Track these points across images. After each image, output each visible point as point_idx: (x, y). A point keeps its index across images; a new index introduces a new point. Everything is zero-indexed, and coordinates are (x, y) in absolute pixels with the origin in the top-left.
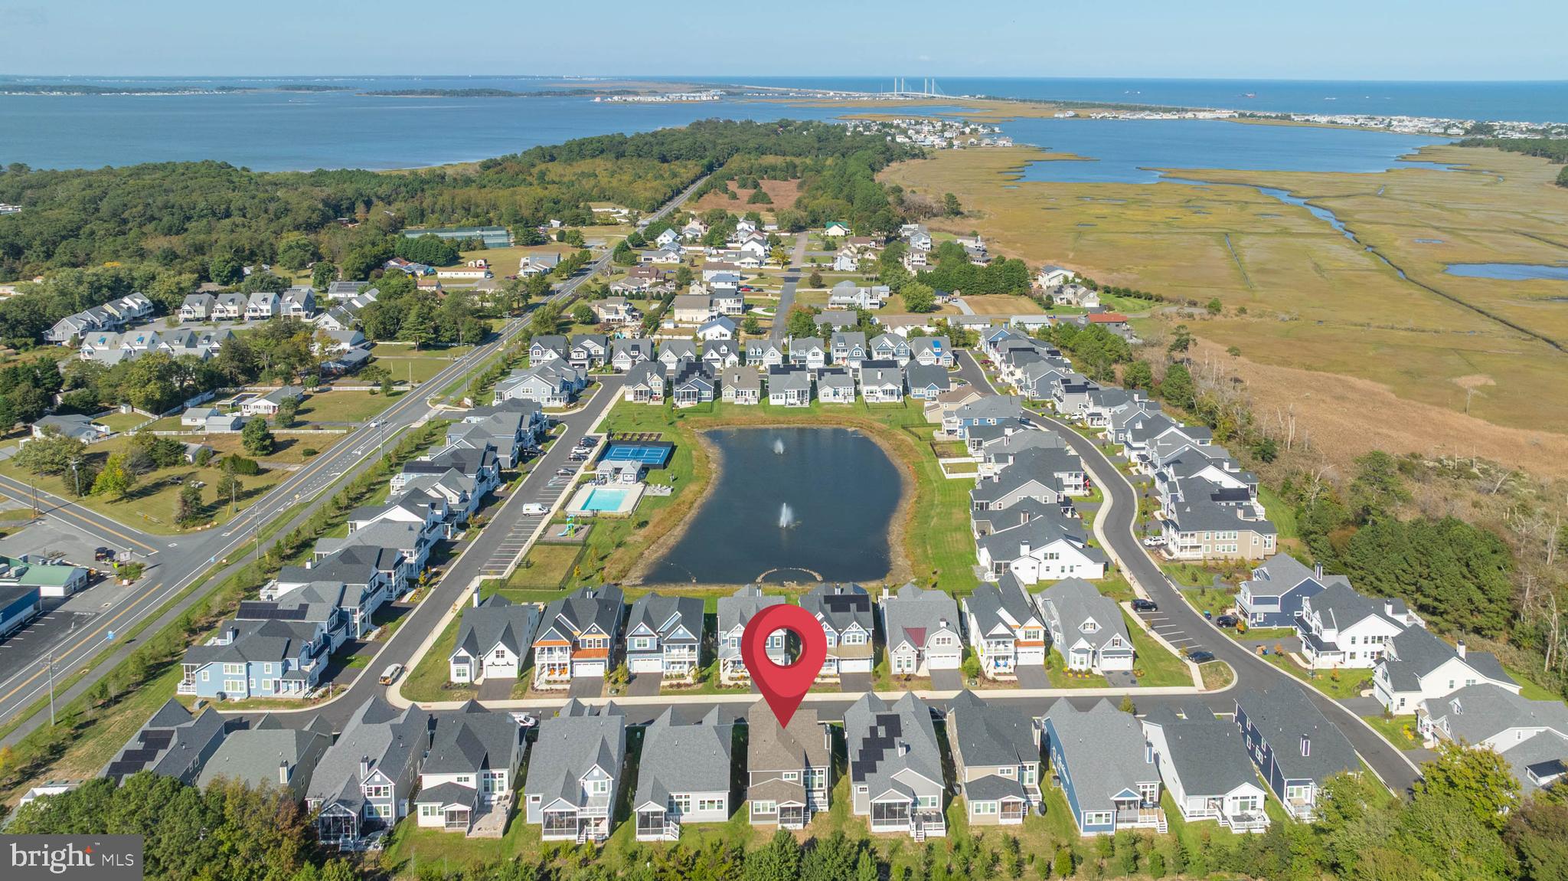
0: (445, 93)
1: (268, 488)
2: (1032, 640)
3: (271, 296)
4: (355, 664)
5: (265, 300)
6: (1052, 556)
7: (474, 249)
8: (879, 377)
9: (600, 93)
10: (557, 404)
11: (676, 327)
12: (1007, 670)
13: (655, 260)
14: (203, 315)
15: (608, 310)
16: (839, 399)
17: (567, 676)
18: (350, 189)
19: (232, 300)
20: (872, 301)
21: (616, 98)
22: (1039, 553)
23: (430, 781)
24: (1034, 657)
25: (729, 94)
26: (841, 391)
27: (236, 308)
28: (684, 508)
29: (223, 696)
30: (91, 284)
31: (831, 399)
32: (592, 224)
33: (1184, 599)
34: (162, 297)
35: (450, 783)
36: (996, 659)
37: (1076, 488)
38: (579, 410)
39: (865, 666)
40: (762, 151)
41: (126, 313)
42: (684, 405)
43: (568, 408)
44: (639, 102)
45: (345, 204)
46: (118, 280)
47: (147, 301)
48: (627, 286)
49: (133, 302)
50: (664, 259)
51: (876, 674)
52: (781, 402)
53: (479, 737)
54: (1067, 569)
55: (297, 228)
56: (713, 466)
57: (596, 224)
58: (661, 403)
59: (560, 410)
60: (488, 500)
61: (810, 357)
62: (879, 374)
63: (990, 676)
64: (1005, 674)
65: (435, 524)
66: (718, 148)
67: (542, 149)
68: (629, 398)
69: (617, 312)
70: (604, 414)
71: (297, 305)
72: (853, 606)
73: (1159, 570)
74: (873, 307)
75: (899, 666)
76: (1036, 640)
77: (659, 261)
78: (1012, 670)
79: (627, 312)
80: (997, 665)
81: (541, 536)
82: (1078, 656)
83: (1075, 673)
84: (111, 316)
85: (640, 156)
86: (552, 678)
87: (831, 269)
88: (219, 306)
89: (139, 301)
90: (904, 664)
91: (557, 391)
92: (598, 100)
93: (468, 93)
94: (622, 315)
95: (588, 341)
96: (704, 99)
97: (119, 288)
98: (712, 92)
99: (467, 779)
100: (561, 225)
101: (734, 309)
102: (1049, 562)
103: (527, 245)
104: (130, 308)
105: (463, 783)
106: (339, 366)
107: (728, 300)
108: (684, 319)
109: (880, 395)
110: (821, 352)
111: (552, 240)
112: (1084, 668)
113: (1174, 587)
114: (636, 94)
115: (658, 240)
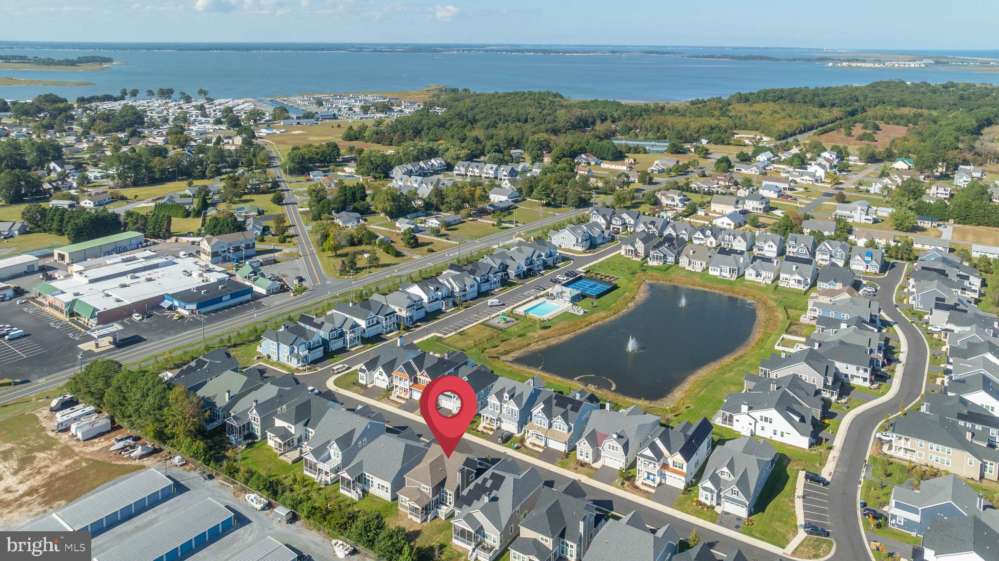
0: (733, 57)
1: (396, 264)
2: (677, 469)
3: (495, 166)
4: (333, 359)
5: (492, 168)
6: (766, 419)
7: (639, 152)
8: (794, 269)
9: (831, 60)
10: (580, 249)
11: (706, 215)
12: (652, 484)
13: (743, 171)
14: (464, 173)
15: (667, 198)
16: (759, 280)
17: (407, 397)
18: (595, 112)
19: (477, 167)
20: (867, 217)
21: (844, 64)
22: (757, 414)
23: (279, 423)
24: (677, 482)
25: (937, 63)
26: (764, 274)
27: (478, 171)
28: (584, 324)
29: (269, 357)
30: (419, 150)
31: (753, 278)
32: (729, 144)
33: (860, 486)
34: (449, 161)
35: (284, 427)
36: (649, 474)
37: (865, 380)
38: (590, 255)
39: (562, 448)
40: (901, 104)
41: (430, 167)
42: (655, 263)
43: (584, 252)
44: (860, 67)
45: (590, 120)
46: (432, 149)
47: (443, 162)
48: (701, 185)
49: (435, 162)
50: (749, 171)
51: (567, 455)
52: (717, 273)
53: (312, 409)
54: (779, 433)
55: (547, 131)
56: (631, 305)
57: (732, 144)
58: (639, 260)
59: (579, 252)
60: (482, 294)
61: (766, 247)
62: (794, 267)
63: (638, 483)
64: (650, 486)
65: (437, 299)
66: (868, 100)
67: (740, 94)
68: (623, 253)
69: (673, 200)
70: (600, 260)
71: (505, 173)
72: (569, 406)
73: (867, 458)
74: (867, 221)
75: (581, 455)
76: (680, 470)
77: (746, 172)
78: (656, 485)
79: (681, 201)
80: (648, 478)
81: (487, 321)
82: (705, 493)
83: (699, 503)
84: (421, 168)
85: (805, 102)
86: (400, 395)
87: (868, 191)
88: (471, 169)
89: (439, 162)
90: (584, 454)
91: (580, 241)
92: (830, 64)
93: (746, 58)
94: (677, 201)
95: (625, 214)
96: (913, 66)
97: (433, 153)
98: (925, 61)
99: (291, 428)
100: (707, 143)
101: (757, 208)
102: (763, 423)
103: (672, 153)
104: (432, 165)
105: (289, 429)
106: (491, 208)
107: (755, 202)
108: (717, 211)
109: (792, 282)
110: (774, 246)
111: (691, 152)
112: (708, 503)
113: (863, 475)
114: (864, 61)
115: (757, 158)
